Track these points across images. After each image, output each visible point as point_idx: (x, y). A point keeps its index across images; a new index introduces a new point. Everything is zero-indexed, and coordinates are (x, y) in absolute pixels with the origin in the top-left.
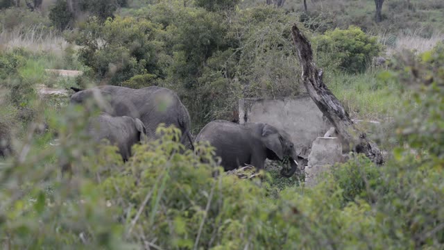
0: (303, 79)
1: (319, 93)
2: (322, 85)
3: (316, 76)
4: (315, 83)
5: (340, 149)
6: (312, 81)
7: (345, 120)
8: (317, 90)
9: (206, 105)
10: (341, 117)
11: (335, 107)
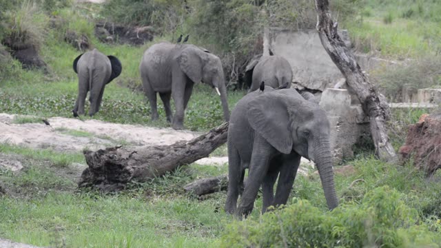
0: (318, 29)
1: (333, 44)
2: (336, 36)
3: (331, 27)
4: (329, 34)
5: (349, 101)
6: (326, 32)
7: (356, 73)
8: (330, 40)
9: (233, 30)
10: (353, 69)
11: (347, 59)
